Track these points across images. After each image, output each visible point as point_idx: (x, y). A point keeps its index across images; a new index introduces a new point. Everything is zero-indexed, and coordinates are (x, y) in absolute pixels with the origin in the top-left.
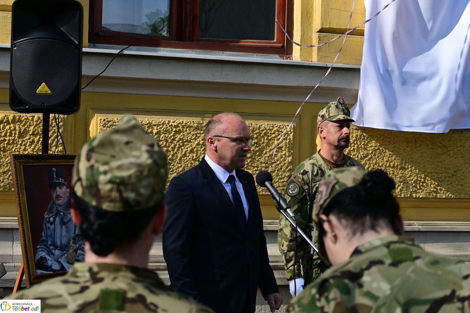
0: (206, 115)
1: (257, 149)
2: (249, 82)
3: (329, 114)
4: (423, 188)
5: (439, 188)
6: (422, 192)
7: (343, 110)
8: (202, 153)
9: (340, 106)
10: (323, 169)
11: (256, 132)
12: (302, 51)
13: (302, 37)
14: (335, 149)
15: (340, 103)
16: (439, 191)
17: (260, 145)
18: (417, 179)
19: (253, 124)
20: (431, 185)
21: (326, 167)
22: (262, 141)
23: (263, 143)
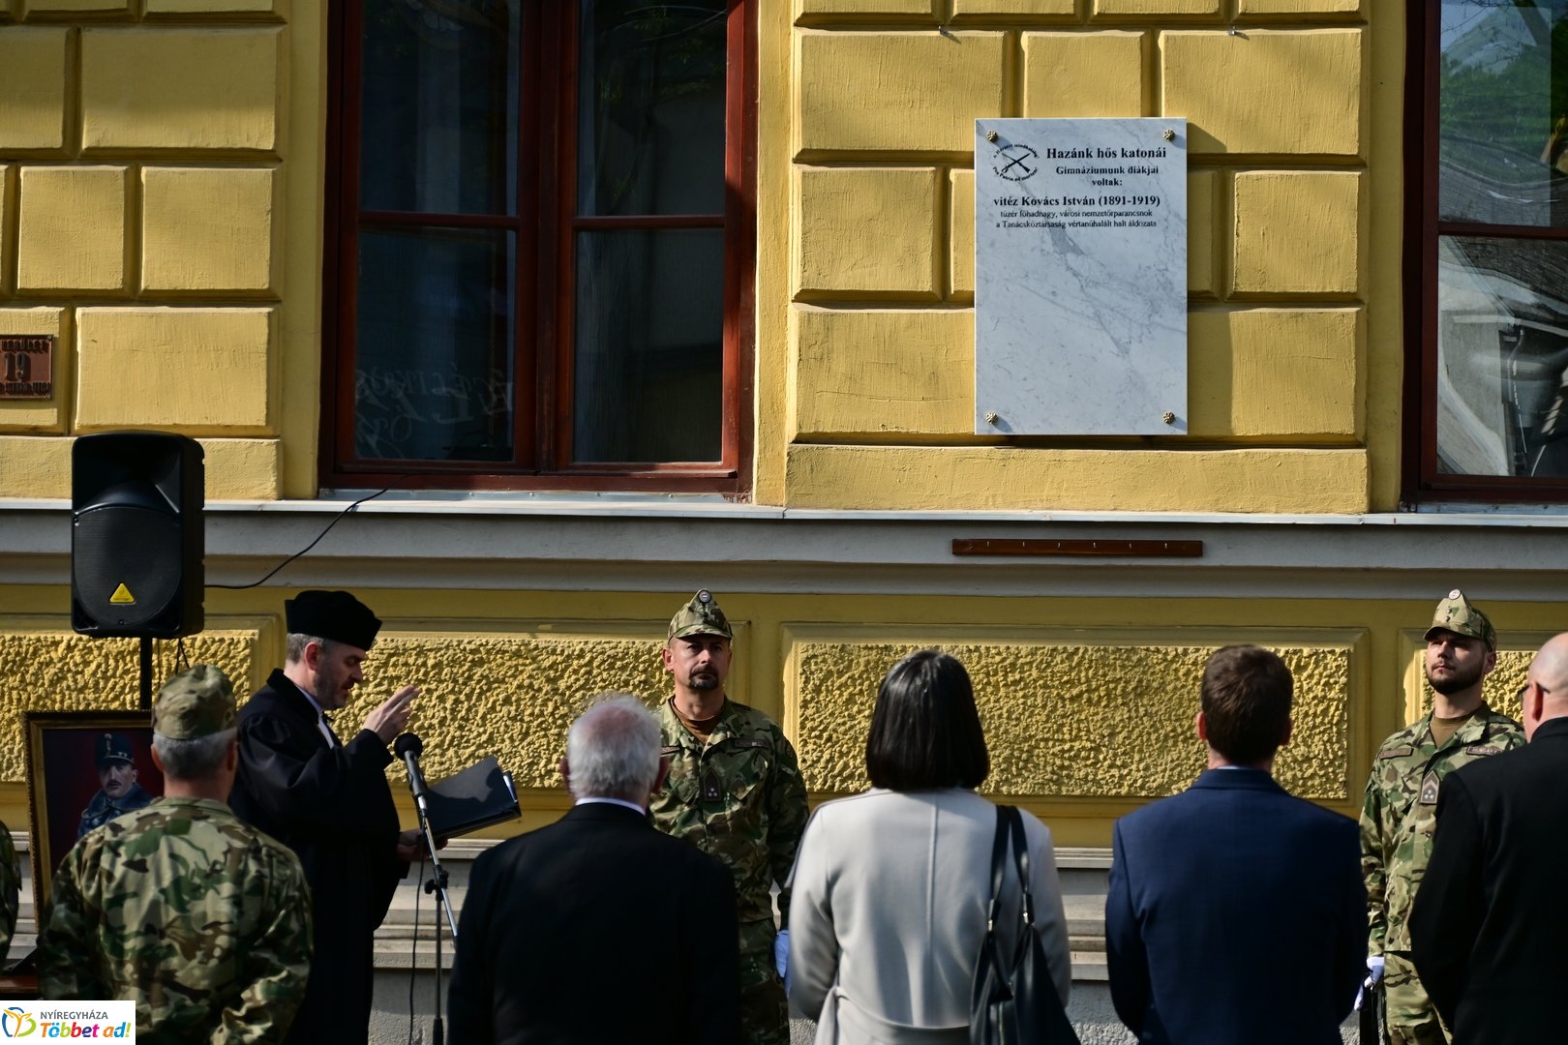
0: (541, 627)
1: (645, 694)
2: (621, 557)
4: (1026, 775)
5: (1064, 773)
6: (1023, 782)
7: (705, 615)
8: (529, 704)
9: (699, 608)
11: (643, 659)
12: (761, 483)
13: (760, 453)
15: (701, 601)
16: (1066, 781)
17: (652, 686)
18: (1012, 754)
19: (637, 641)
20: (1045, 766)
22: (658, 677)
23: (660, 681)
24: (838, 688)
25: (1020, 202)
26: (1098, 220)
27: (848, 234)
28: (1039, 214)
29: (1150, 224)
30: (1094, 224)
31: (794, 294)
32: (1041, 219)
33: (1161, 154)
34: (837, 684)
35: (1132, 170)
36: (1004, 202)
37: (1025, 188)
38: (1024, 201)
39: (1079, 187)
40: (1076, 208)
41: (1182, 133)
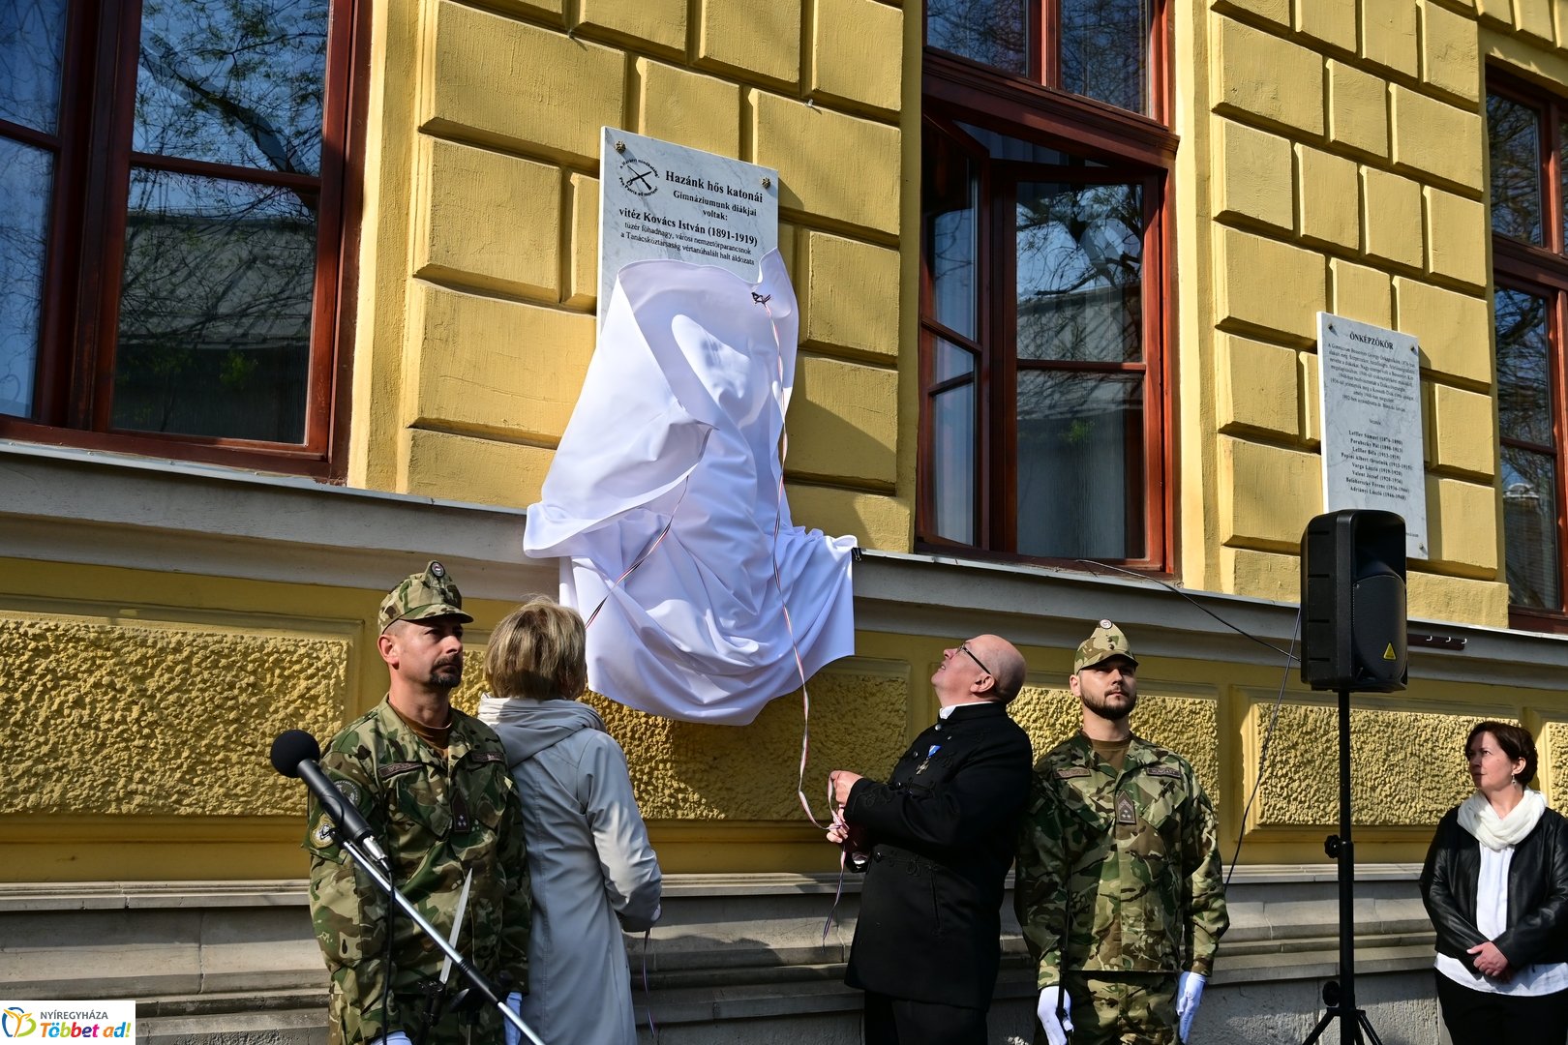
0: (122, 611)
1: (253, 700)
3: (406, 604)
4: (646, 798)
5: (680, 796)
6: (643, 806)
7: (443, 592)
8: (107, 707)
9: (434, 583)
10: (401, 743)
11: (253, 656)
12: (372, 468)
13: (371, 436)
14: (425, 692)
15: (435, 575)
16: (682, 804)
17: (261, 691)
18: (634, 776)
19: (246, 636)
20: (663, 789)
21: (407, 738)
22: (268, 680)
23: (271, 685)
24: (468, 701)
25: (642, 216)
26: (708, 248)
27: (476, 215)
28: (658, 232)
29: (749, 262)
30: (704, 252)
31: (416, 270)
32: (660, 238)
33: (758, 199)
34: (467, 695)
35: (735, 208)
36: (629, 214)
37: (646, 204)
38: (646, 217)
39: (691, 213)
40: (690, 233)
41: (775, 184)
